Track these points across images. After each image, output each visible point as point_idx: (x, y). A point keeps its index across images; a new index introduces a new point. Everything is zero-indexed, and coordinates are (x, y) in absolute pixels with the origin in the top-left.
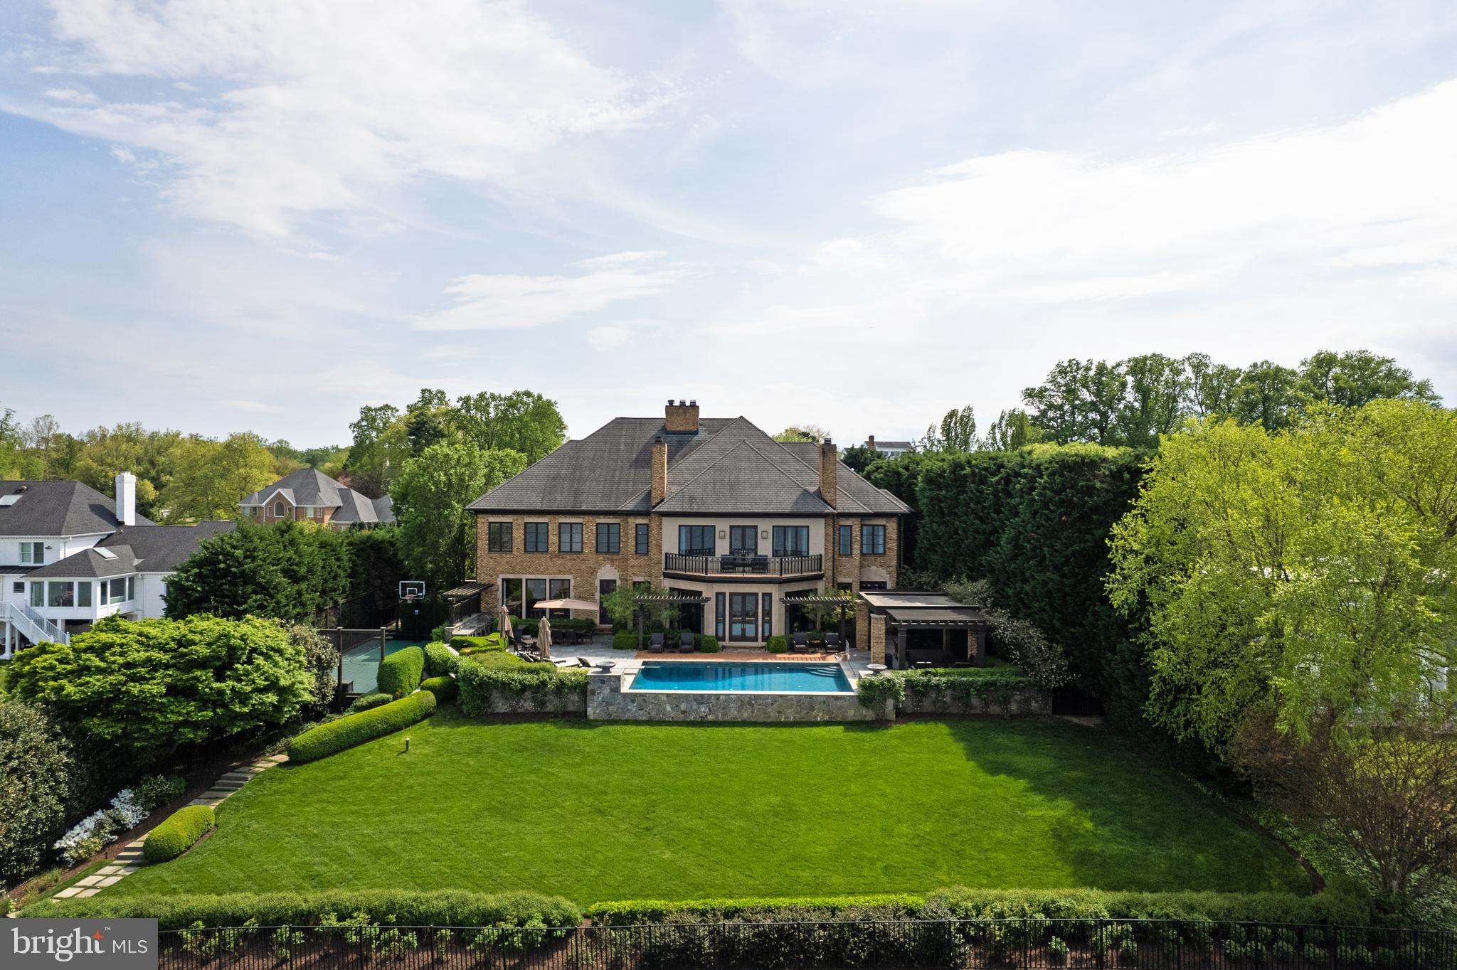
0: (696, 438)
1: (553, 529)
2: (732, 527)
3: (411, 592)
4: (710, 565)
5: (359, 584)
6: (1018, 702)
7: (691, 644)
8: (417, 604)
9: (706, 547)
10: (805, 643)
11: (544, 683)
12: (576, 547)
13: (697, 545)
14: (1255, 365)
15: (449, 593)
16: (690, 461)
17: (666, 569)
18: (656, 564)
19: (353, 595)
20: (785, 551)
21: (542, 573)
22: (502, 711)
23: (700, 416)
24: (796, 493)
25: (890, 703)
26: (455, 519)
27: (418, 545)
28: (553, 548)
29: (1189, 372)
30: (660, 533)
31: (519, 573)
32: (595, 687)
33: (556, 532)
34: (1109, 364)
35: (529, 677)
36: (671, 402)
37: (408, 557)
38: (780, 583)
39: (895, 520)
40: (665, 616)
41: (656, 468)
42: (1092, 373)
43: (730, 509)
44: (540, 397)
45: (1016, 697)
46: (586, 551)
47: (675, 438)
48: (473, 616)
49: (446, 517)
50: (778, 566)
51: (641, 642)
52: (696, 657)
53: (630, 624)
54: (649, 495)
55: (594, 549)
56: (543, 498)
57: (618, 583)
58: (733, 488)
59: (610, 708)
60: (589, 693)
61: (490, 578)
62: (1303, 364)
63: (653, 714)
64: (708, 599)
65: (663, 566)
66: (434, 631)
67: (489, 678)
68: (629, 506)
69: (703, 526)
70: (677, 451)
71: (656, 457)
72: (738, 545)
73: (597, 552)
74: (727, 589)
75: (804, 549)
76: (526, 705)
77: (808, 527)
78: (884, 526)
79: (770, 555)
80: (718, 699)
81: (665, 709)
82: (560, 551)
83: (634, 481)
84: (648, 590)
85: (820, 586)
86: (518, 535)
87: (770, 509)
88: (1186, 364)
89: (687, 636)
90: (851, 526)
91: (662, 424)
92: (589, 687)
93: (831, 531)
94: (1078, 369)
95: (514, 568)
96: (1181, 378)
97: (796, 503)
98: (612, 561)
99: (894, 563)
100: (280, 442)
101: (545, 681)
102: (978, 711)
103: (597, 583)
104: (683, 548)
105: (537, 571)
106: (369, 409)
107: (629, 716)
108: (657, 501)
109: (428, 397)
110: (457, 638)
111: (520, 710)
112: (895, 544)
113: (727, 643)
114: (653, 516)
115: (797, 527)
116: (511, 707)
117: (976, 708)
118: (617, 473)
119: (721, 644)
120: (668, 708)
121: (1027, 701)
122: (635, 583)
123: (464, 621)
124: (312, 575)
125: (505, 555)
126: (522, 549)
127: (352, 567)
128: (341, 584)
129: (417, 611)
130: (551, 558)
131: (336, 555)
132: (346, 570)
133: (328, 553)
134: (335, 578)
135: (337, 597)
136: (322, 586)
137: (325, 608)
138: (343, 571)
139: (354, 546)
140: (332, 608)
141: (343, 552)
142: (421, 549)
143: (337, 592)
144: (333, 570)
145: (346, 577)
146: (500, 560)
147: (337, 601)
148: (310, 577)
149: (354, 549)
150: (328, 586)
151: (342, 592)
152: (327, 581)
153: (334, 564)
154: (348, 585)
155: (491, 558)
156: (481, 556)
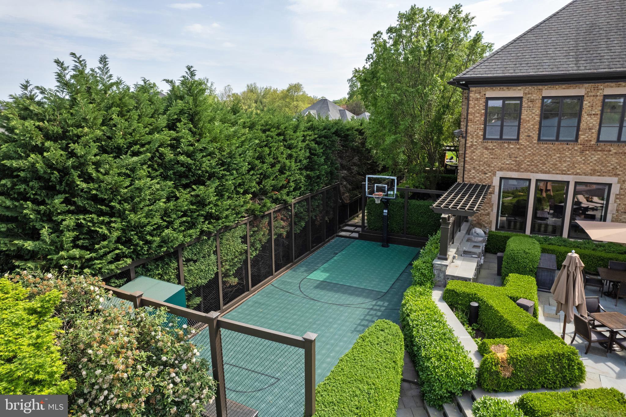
3: (380, 189)
5: (318, 177)
8: (386, 203)
19: (311, 190)
21: (563, 173)
26: (435, 97)
28: (588, 136)
31: (527, 171)
37: (377, 145)
61: (483, 176)
82: (599, 140)
86: (531, 117)
95: (519, 164)
105: (555, 169)
123: (455, 242)
124: (228, 170)
125: (506, 145)
126: (536, 137)
127: (309, 157)
128: (292, 179)
129: (386, 211)
130: (582, 152)
131: (286, 141)
132: (300, 161)
133: (272, 138)
134: (282, 171)
135: (285, 197)
136: (259, 183)
137: (266, 213)
138: (296, 162)
139: (316, 132)
140: (279, 211)
141: (297, 137)
142: (393, 137)
143: (286, 191)
144: (279, 162)
145: (300, 169)
146: (499, 151)
147: (285, 202)
148: (225, 172)
149: (315, 134)
150: (269, 183)
151: (295, 190)
152: (268, 177)
153: (282, 153)
154: (303, 179)
155: (486, 148)
156: (472, 146)
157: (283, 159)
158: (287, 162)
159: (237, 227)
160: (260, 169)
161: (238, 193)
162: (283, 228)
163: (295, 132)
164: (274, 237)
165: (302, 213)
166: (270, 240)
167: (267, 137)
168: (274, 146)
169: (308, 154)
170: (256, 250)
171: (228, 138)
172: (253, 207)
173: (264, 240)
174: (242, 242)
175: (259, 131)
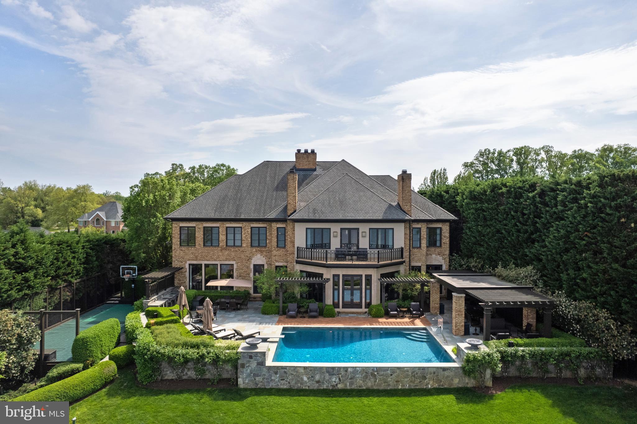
0: (315, 173)
1: (222, 231)
2: (341, 229)
3: (128, 273)
4: (329, 255)
5: (92, 268)
6: (586, 368)
7: (316, 311)
8: (132, 281)
9: (324, 242)
10: (397, 311)
11: (203, 357)
12: (238, 243)
13: (318, 241)
14: (575, 151)
15: (146, 276)
16: (311, 187)
17: (298, 258)
18: (290, 254)
19: (87, 276)
20: (377, 245)
21: (215, 260)
22: (170, 378)
23: (317, 160)
24: (384, 206)
25: (488, 372)
26: (159, 225)
27: (136, 241)
28: (222, 244)
29: (543, 155)
30: (293, 234)
31: (200, 260)
32: (245, 362)
33: (225, 233)
34: (504, 151)
35: (191, 351)
36: (299, 151)
38: (377, 268)
39: (448, 224)
40: (297, 291)
41: (290, 190)
42: (496, 155)
43: (341, 217)
44: (229, 167)
45: (584, 364)
46: (244, 245)
47: (302, 173)
48: (167, 290)
49: (153, 223)
50: (376, 256)
51: (281, 309)
52: (321, 322)
53: (274, 296)
54: (286, 208)
55: (249, 244)
56: (215, 211)
57: (266, 267)
58: (342, 203)
59: (257, 379)
60: (239, 366)
61: (181, 264)
62: (597, 150)
63: (293, 383)
64: (328, 279)
65: (296, 256)
66: (135, 303)
67: (158, 353)
68: (272, 215)
69: (322, 229)
70: (303, 181)
71: (290, 183)
72: (346, 241)
73: (251, 246)
74: (341, 272)
75: (390, 244)
76: (189, 373)
77: (393, 229)
78: (441, 228)
79: (368, 248)
80: (346, 371)
81: (302, 379)
82: (227, 246)
83: (276, 200)
84: (286, 274)
85: (402, 269)
86: (199, 235)
87: (367, 217)
88: (542, 151)
89: (314, 305)
90: (420, 228)
91: (293, 165)
92: (240, 362)
93: (408, 232)
94: (489, 153)
95: (196, 257)
96: (539, 158)
97: (385, 213)
98: (261, 252)
99: (447, 252)
100: (117, 193)
101: (203, 355)
102: (553, 375)
103: (252, 267)
104: (309, 243)
105: (212, 259)
106: (148, 174)
107: (272, 385)
108: (291, 212)
109: (175, 167)
110: (150, 309)
111: (185, 377)
112: (448, 240)
113: (341, 309)
114: (288, 222)
115: (385, 229)
116: (177, 375)
117: (551, 373)
118: (265, 194)
119: (337, 310)
120: (305, 379)
121: (593, 368)
122: (277, 267)
123: (160, 294)
124: (40, 265)
125: (190, 248)
126: (202, 244)
127: (86, 257)
128: (75, 269)
129: (133, 285)
130: (221, 250)
131: (72, 249)
132: (80, 260)
133: (63, 248)
134: (69, 265)
135: (70, 279)
136: (55, 272)
137: (58, 287)
138: (77, 260)
139: (91, 243)
140: (66, 286)
141: (79, 247)
142: (137, 244)
143: (70, 276)
144: (67, 260)
145: (80, 264)
146: (187, 251)
147: (70, 282)
148: (39, 266)
149: (90, 245)
150: (61, 271)
151: (76, 275)
152: (61, 268)
153: (69, 256)
154: (82, 269)
155: (182, 250)
156: (175, 249)
157: (70, 259)
158: (72, 260)
159: (42, 293)
160: (56, 264)
161: (44, 276)
162: (68, 296)
163: (77, 244)
164: (62, 301)
165: (80, 288)
166: (60, 302)
167: (61, 248)
168: (64, 253)
169: (85, 256)
170: (51, 307)
171: (41, 250)
172: (51, 283)
173: (56, 302)
174: (44, 302)
175: (56, 246)
